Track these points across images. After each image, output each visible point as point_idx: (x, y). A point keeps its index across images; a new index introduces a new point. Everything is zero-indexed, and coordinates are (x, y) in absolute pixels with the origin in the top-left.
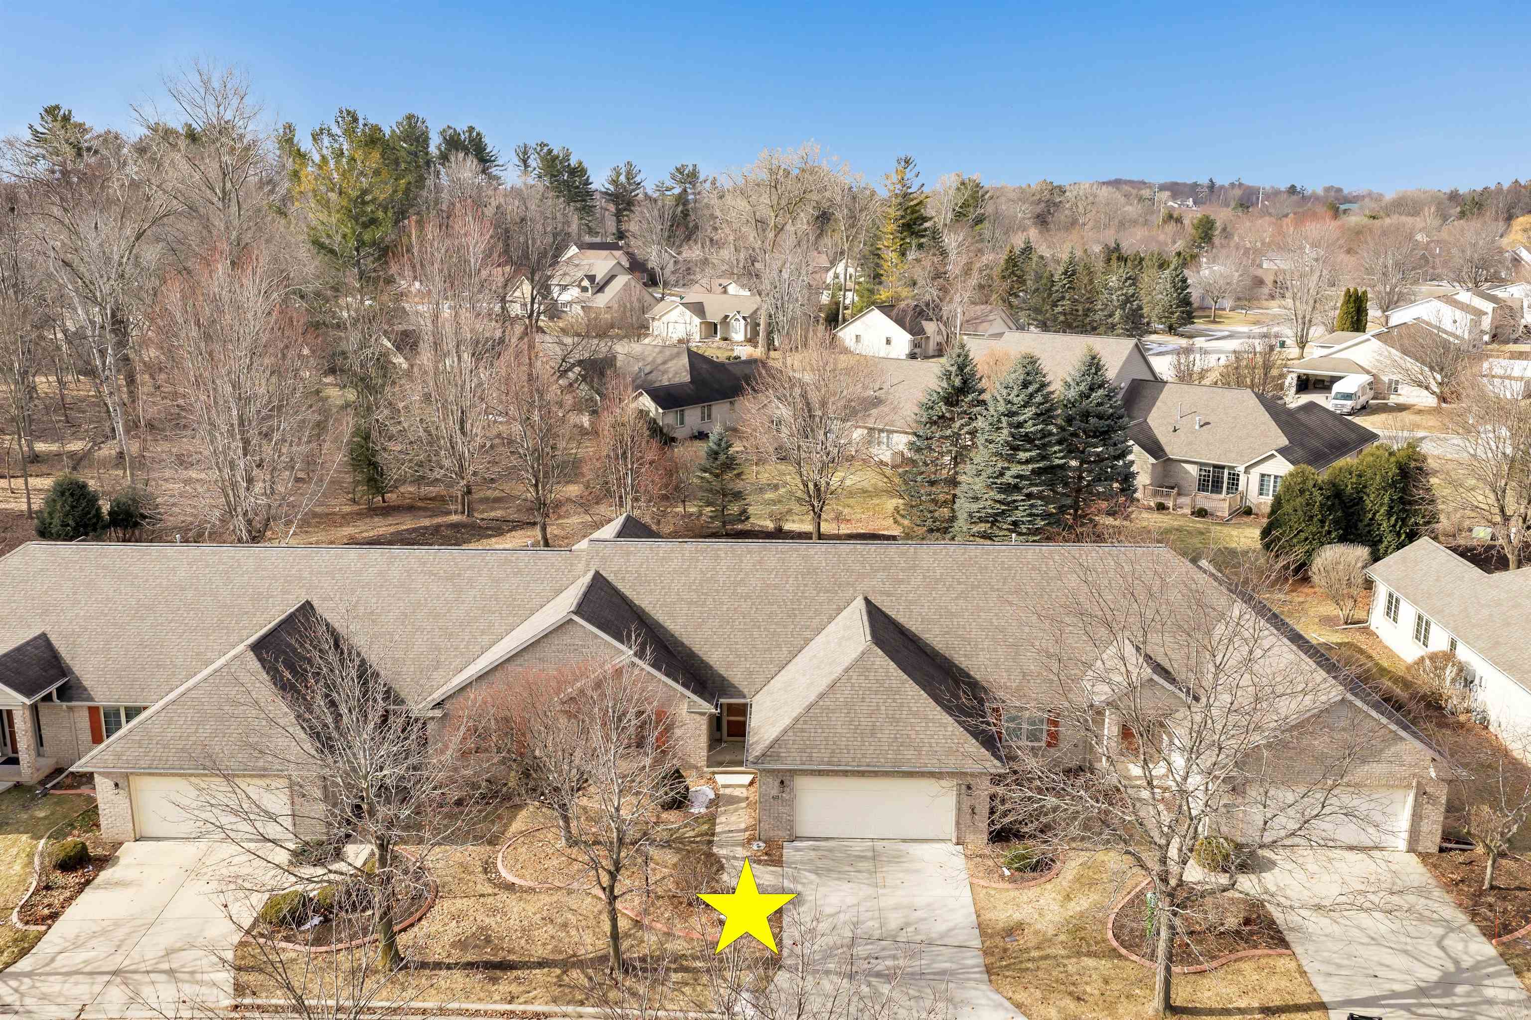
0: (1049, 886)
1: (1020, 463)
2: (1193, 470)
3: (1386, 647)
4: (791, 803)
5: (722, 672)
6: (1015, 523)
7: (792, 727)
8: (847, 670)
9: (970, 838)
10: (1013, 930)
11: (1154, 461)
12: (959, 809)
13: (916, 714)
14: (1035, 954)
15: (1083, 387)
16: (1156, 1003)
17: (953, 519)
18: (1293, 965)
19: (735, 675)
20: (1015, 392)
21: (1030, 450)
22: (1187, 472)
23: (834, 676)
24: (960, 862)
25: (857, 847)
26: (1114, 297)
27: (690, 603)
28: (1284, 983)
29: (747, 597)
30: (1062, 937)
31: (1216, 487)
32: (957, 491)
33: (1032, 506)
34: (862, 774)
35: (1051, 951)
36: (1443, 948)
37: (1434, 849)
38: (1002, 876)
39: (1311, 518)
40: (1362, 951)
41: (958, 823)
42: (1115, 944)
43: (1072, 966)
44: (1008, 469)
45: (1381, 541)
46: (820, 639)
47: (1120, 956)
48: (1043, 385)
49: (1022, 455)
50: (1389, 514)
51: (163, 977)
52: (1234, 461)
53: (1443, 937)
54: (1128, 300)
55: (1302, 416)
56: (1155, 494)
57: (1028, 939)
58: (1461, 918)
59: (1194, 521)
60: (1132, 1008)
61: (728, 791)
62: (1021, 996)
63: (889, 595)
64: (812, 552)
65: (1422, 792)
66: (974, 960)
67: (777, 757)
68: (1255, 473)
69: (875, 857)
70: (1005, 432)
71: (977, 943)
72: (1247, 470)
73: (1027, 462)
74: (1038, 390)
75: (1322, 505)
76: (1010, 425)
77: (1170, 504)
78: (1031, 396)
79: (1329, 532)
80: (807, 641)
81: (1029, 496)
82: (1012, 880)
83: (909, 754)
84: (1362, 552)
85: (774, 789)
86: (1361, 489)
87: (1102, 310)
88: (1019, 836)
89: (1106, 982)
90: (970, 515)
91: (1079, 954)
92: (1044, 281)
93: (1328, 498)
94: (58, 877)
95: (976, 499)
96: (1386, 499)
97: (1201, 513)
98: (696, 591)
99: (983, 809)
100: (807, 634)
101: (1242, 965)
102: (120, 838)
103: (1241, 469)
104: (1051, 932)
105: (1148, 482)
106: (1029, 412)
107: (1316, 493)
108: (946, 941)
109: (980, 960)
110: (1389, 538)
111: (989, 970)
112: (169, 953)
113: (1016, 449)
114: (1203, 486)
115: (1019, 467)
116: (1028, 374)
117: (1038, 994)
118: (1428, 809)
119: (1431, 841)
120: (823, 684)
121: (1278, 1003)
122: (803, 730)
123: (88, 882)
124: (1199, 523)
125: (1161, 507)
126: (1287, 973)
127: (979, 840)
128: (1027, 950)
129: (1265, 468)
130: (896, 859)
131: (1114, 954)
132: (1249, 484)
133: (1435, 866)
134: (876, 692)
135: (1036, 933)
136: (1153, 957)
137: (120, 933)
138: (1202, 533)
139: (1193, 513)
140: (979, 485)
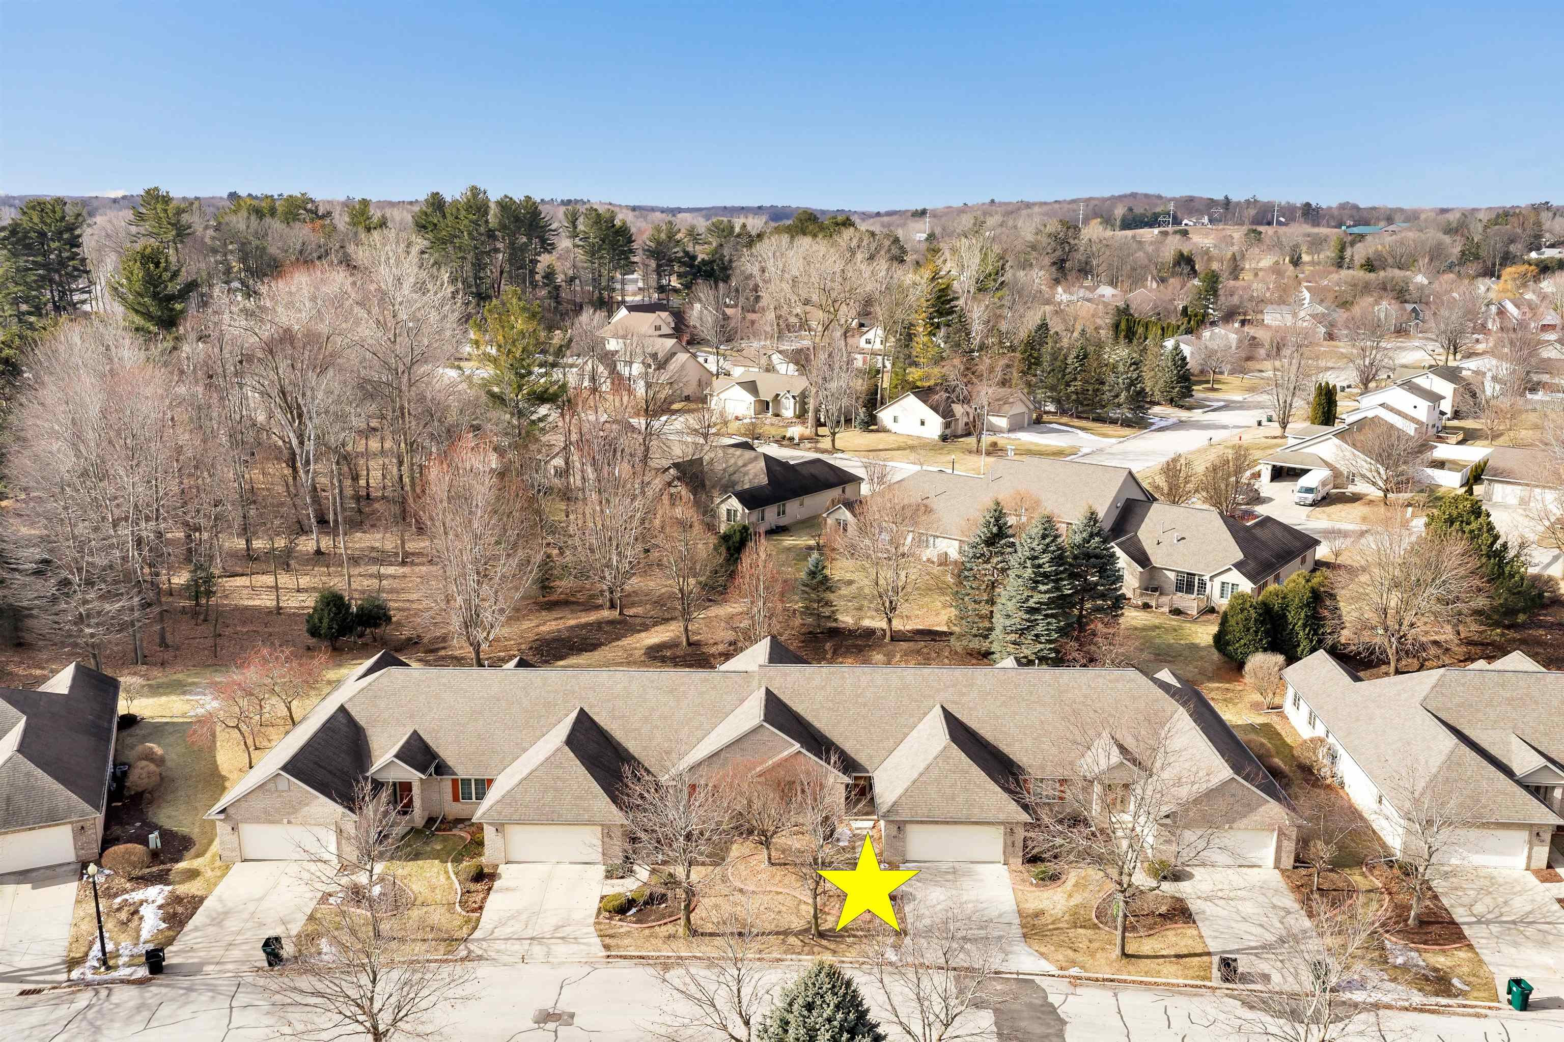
0: (1059, 889)
1: (1040, 592)
2: (1172, 576)
3: (1292, 727)
4: (903, 840)
5: (853, 755)
6: (1037, 636)
7: (904, 794)
8: (936, 758)
9: (1011, 861)
10: (1038, 914)
11: (1141, 569)
12: (1005, 843)
13: (979, 786)
14: (1051, 927)
15: (1085, 535)
16: (1118, 951)
17: (991, 629)
18: (1195, 932)
19: (861, 758)
20: (1036, 542)
21: (1046, 584)
22: (1167, 577)
23: (927, 762)
24: (1007, 874)
25: (944, 867)
26: (1120, 381)
27: (829, 709)
28: (1190, 942)
29: (865, 705)
30: (1066, 918)
31: (1189, 589)
32: (995, 609)
33: (1049, 624)
34: (947, 823)
35: (1061, 925)
36: (1282, 923)
37: (1290, 867)
38: (1032, 884)
39: (1248, 630)
40: (1234, 925)
41: (1004, 852)
42: (1096, 921)
43: (1072, 933)
44: (1032, 597)
45: (1299, 645)
46: (914, 733)
47: (1099, 928)
48: (1056, 537)
49: (1042, 588)
50: (1305, 626)
51: (560, 941)
52: (1203, 570)
53: (1284, 918)
54: (1132, 383)
55: (1258, 532)
56: (1142, 595)
57: (1046, 919)
58: (1297, 906)
59: (1171, 619)
60: (1104, 955)
61: (858, 832)
62: (1043, 949)
63: (956, 703)
64: (905, 673)
65: (1281, 834)
66: (1016, 931)
67: (897, 813)
68: (1217, 582)
69: (955, 872)
70: (1030, 571)
71: (1017, 921)
72: (1211, 578)
73: (1046, 592)
74: (1053, 541)
75: (1256, 620)
76: (1033, 566)
77: (1154, 604)
78: (1048, 545)
79: (1261, 640)
80: (906, 735)
81: (1047, 616)
82: (1037, 885)
83: (976, 811)
84: (1280, 659)
85: (894, 831)
86: (1285, 608)
87: (1110, 391)
88: (1043, 860)
89: (1090, 941)
90: (1005, 628)
91: (1076, 927)
92: (1058, 363)
93: (1260, 615)
94: (473, 886)
95: (1008, 616)
96: (1303, 615)
97: (1177, 612)
98: (832, 701)
99: (1020, 844)
100: (906, 730)
101: (1168, 933)
102: (497, 862)
103: (1206, 578)
104: (1060, 915)
105: (1137, 585)
106: (1045, 558)
107: (1252, 611)
108: (1000, 920)
109: (1020, 931)
110: (1304, 643)
111: (1025, 936)
112: (557, 928)
113: (1037, 582)
114: (1179, 589)
115: (1040, 596)
116: (1045, 529)
117: (1053, 948)
118: (1285, 843)
119: (1288, 861)
120: (922, 767)
121: (1186, 952)
122: (911, 796)
123: (490, 889)
124: (1174, 621)
125: (1146, 606)
126: (1192, 937)
127: (1017, 862)
128: (1047, 925)
129: (1224, 578)
130: (968, 874)
131: (1095, 927)
132: (1214, 589)
133: (1288, 877)
134: (954, 772)
135: (1051, 915)
136: (1116, 928)
137: (524, 917)
138: (1175, 630)
139: (1170, 612)
140: (1011, 606)
